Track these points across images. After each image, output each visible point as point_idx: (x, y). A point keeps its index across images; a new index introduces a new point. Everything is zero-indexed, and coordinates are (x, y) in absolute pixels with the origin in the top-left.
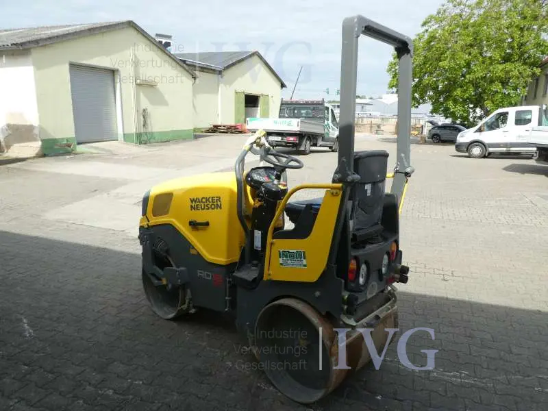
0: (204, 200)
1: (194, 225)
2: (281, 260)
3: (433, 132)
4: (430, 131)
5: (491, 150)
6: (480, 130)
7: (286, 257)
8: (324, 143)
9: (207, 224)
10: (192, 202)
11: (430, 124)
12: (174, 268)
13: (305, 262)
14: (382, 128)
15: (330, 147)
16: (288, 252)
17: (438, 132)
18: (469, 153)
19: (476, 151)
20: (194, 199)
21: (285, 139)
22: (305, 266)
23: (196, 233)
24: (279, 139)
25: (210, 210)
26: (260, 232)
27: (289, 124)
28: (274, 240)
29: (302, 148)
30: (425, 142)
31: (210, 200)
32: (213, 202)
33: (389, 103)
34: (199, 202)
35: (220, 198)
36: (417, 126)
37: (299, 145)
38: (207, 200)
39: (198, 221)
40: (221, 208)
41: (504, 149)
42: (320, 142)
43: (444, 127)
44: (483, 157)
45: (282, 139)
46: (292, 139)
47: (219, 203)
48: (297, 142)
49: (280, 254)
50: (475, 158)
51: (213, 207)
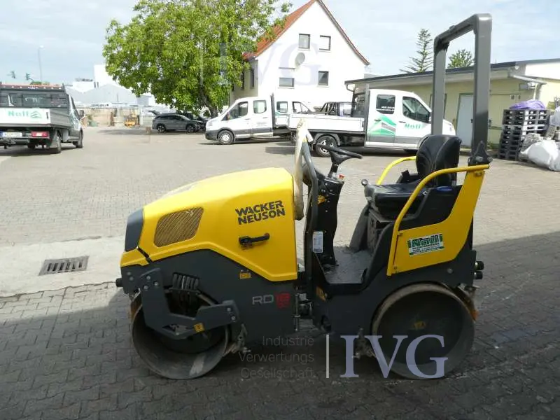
0: (258, 209)
1: (246, 242)
2: (411, 250)
3: (158, 121)
4: (154, 121)
5: (238, 136)
6: (226, 118)
7: (418, 245)
8: (72, 137)
9: (266, 237)
10: (240, 214)
11: (153, 114)
12: (211, 307)
13: (441, 244)
14: (94, 119)
15: (74, 143)
16: (421, 239)
17: (163, 121)
18: (220, 140)
19: (226, 138)
20: (242, 210)
21: (29, 135)
22: (441, 248)
23: (249, 252)
24: (20, 135)
25: (269, 218)
26: (322, 233)
27: (34, 116)
28: (401, 232)
29: (53, 146)
30: (151, 133)
31: (268, 206)
32: (272, 209)
33: (83, 92)
34: (251, 211)
35: (281, 202)
36: (133, 116)
37: (49, 142)
38: (263, 207)
39: (252, 236)
40: (283, 213)
41: (248, 135)
42: (67, 137)
43: (166, 117)
44: (232, 144)
45: (24, 136)
46: (39, 134)
47: (280, 208)
48: (48, 138)
49: (409, 244)
50: (225, 144)
51: (272, 214)
